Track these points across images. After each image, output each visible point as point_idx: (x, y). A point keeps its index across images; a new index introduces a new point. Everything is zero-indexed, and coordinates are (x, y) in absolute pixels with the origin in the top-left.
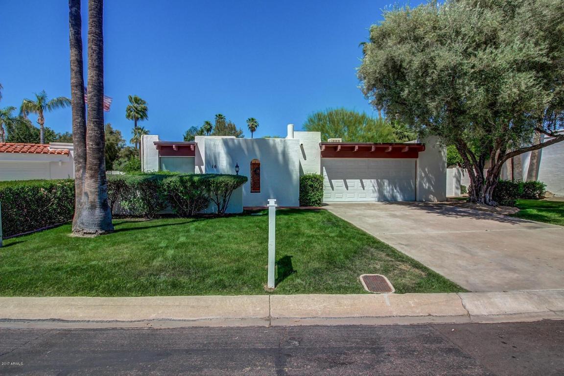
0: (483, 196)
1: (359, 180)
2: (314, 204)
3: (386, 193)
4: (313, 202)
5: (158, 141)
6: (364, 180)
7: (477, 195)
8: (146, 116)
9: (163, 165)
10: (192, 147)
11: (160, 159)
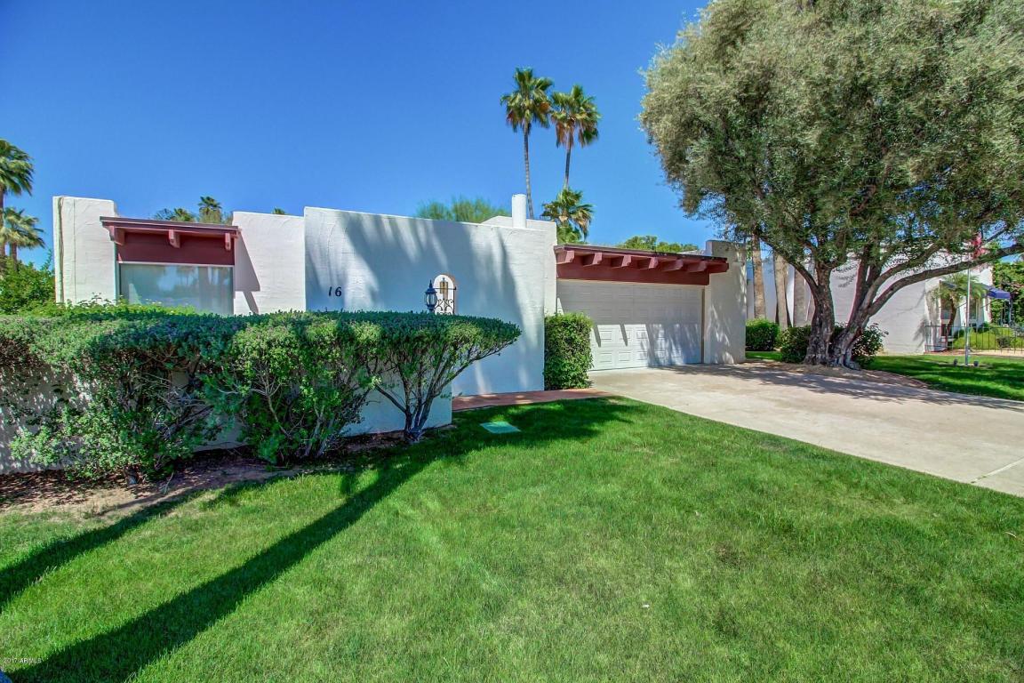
0: (843, 353)
1: (619, 326)
2: (576, 383)
3: (659, 353)
4: (574, 377)
5: (113, 215)
6: (626, 326)
7: (831, 352)
8: (27, 186)
9: (132, 288)
10: (228, 237)
11: (120, 269)
